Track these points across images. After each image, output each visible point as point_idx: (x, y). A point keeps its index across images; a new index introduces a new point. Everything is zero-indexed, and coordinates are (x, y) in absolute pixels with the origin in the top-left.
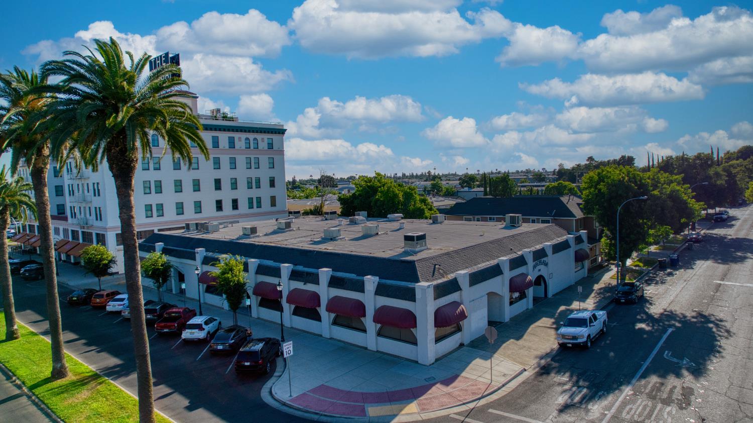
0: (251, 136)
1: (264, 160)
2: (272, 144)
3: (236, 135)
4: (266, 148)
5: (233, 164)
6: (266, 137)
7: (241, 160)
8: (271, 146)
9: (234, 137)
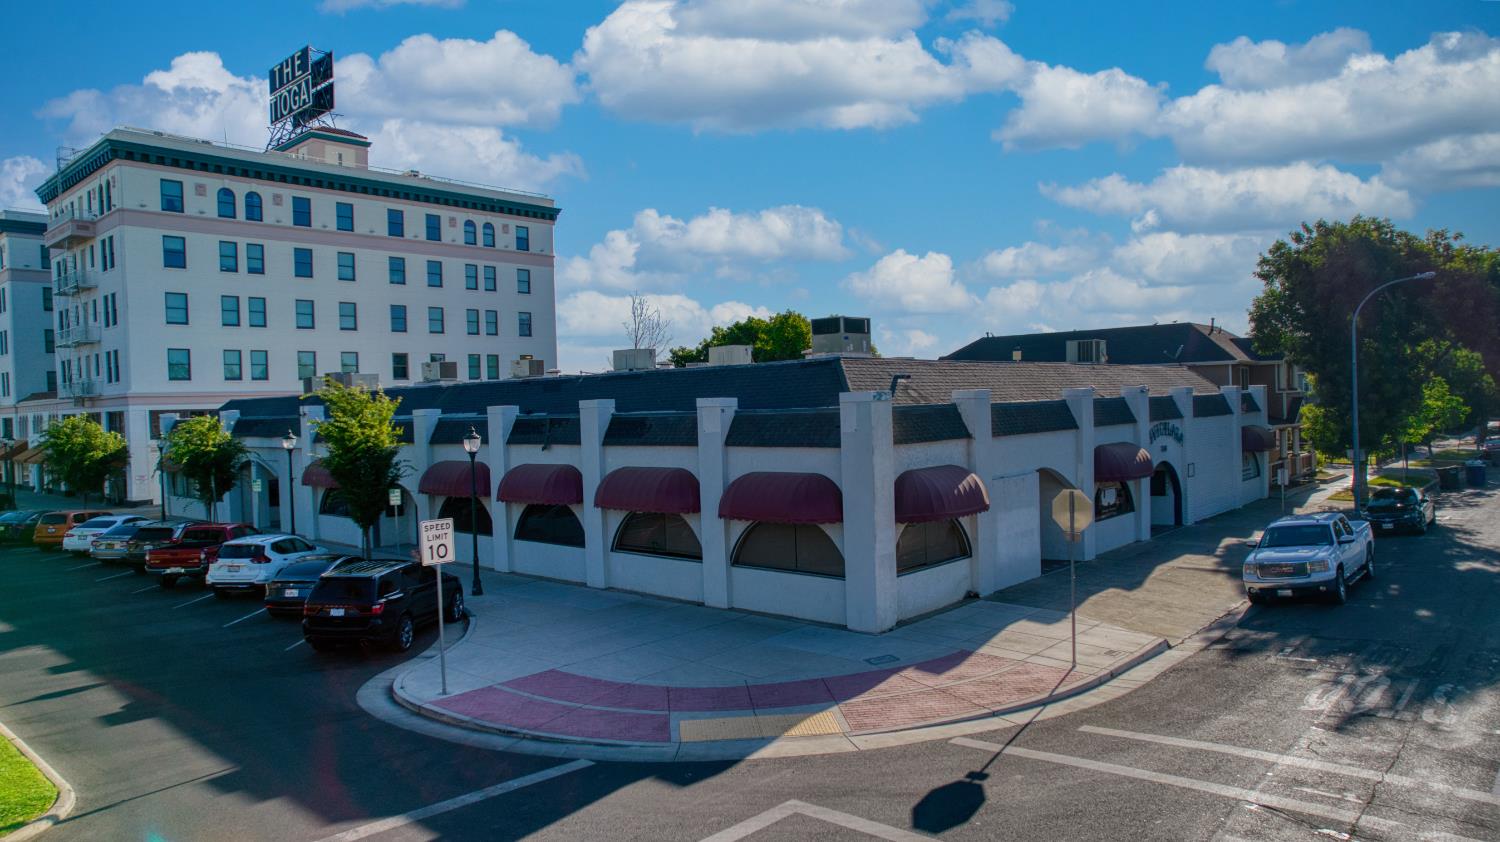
0: (480, 218)
1: (507, 274)
2: (527, 240)
3: (444, 213)
4: (513, 247)
6: (513, 222)
7: (454, 270)
8: (523, 243)
9: (439, 217)
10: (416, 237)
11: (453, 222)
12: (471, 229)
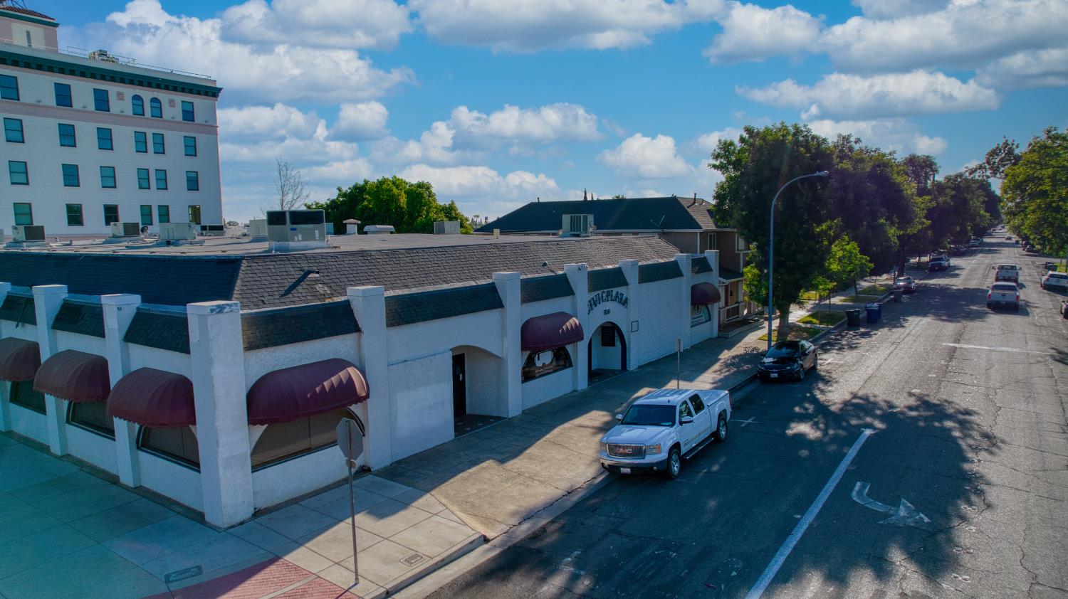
0: (147, 94)
1: (175, 140)
2: (193, 112)
3: (112, 89)
4: (179, 117)
5: (105, 140)
6: (179, 98)
7: (123, 136)
8: (189, 115)
9: (107, 91)
10: (84, 107)
11: (120, 96)
12: (140, 103)
